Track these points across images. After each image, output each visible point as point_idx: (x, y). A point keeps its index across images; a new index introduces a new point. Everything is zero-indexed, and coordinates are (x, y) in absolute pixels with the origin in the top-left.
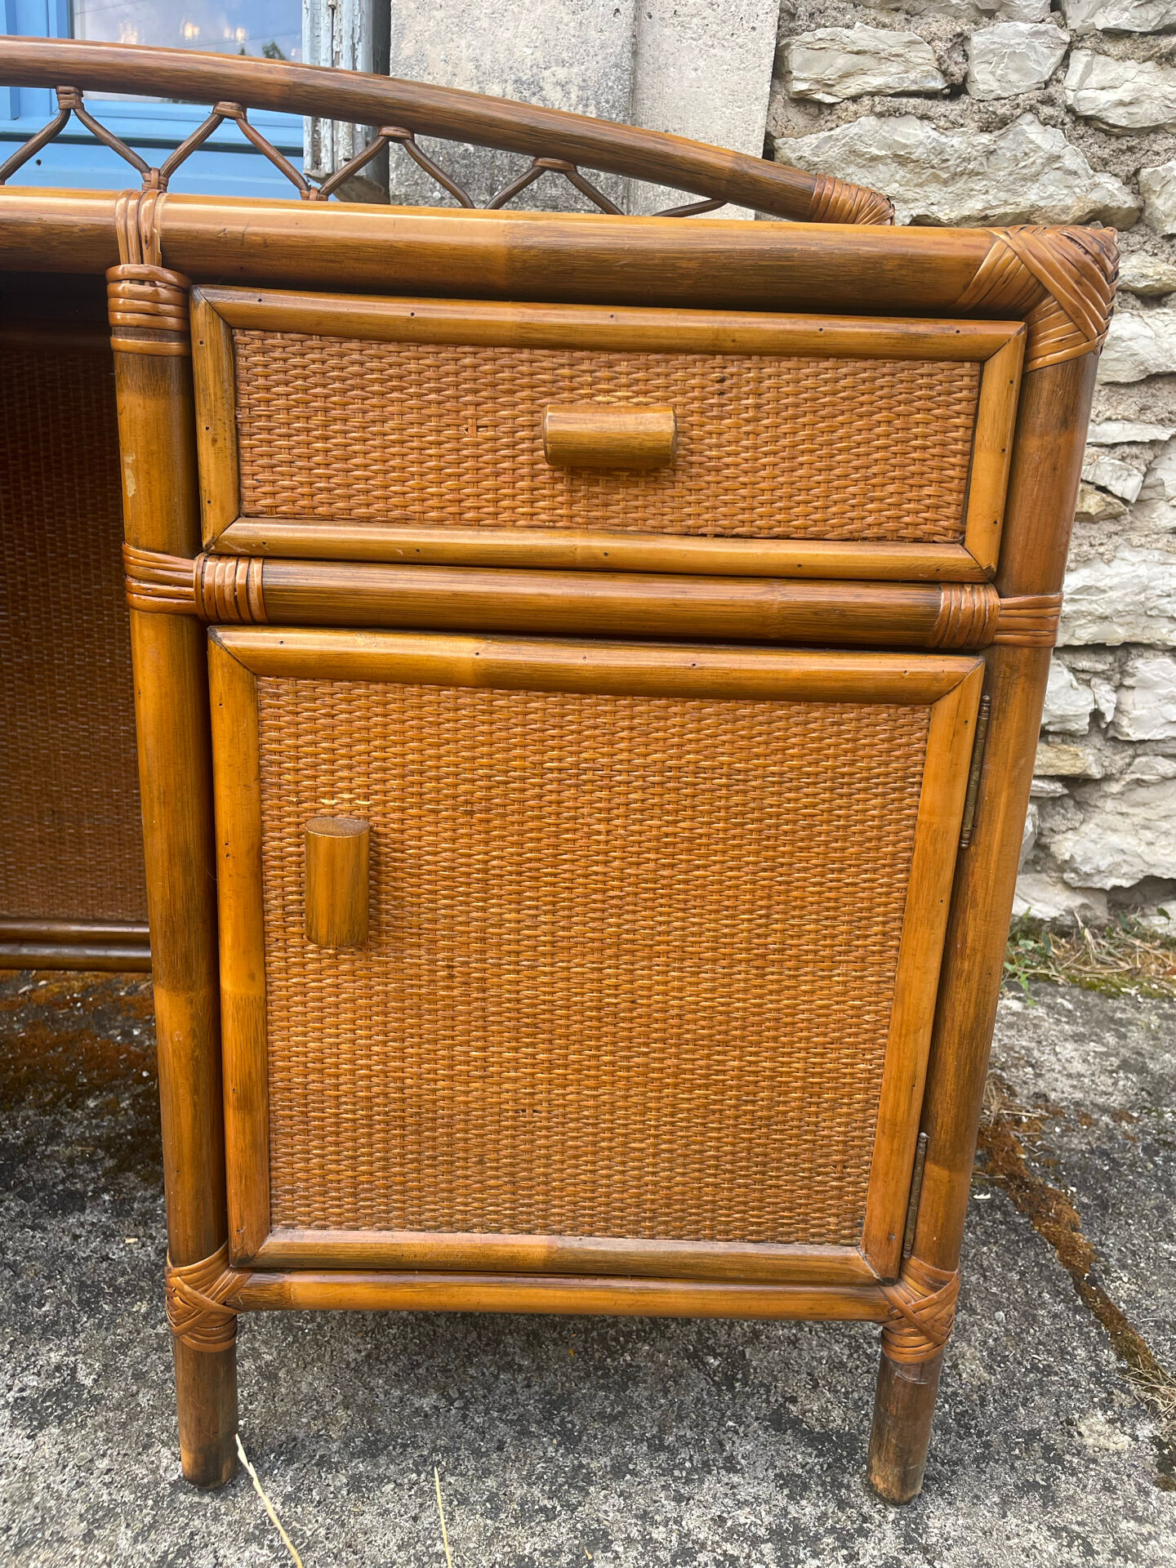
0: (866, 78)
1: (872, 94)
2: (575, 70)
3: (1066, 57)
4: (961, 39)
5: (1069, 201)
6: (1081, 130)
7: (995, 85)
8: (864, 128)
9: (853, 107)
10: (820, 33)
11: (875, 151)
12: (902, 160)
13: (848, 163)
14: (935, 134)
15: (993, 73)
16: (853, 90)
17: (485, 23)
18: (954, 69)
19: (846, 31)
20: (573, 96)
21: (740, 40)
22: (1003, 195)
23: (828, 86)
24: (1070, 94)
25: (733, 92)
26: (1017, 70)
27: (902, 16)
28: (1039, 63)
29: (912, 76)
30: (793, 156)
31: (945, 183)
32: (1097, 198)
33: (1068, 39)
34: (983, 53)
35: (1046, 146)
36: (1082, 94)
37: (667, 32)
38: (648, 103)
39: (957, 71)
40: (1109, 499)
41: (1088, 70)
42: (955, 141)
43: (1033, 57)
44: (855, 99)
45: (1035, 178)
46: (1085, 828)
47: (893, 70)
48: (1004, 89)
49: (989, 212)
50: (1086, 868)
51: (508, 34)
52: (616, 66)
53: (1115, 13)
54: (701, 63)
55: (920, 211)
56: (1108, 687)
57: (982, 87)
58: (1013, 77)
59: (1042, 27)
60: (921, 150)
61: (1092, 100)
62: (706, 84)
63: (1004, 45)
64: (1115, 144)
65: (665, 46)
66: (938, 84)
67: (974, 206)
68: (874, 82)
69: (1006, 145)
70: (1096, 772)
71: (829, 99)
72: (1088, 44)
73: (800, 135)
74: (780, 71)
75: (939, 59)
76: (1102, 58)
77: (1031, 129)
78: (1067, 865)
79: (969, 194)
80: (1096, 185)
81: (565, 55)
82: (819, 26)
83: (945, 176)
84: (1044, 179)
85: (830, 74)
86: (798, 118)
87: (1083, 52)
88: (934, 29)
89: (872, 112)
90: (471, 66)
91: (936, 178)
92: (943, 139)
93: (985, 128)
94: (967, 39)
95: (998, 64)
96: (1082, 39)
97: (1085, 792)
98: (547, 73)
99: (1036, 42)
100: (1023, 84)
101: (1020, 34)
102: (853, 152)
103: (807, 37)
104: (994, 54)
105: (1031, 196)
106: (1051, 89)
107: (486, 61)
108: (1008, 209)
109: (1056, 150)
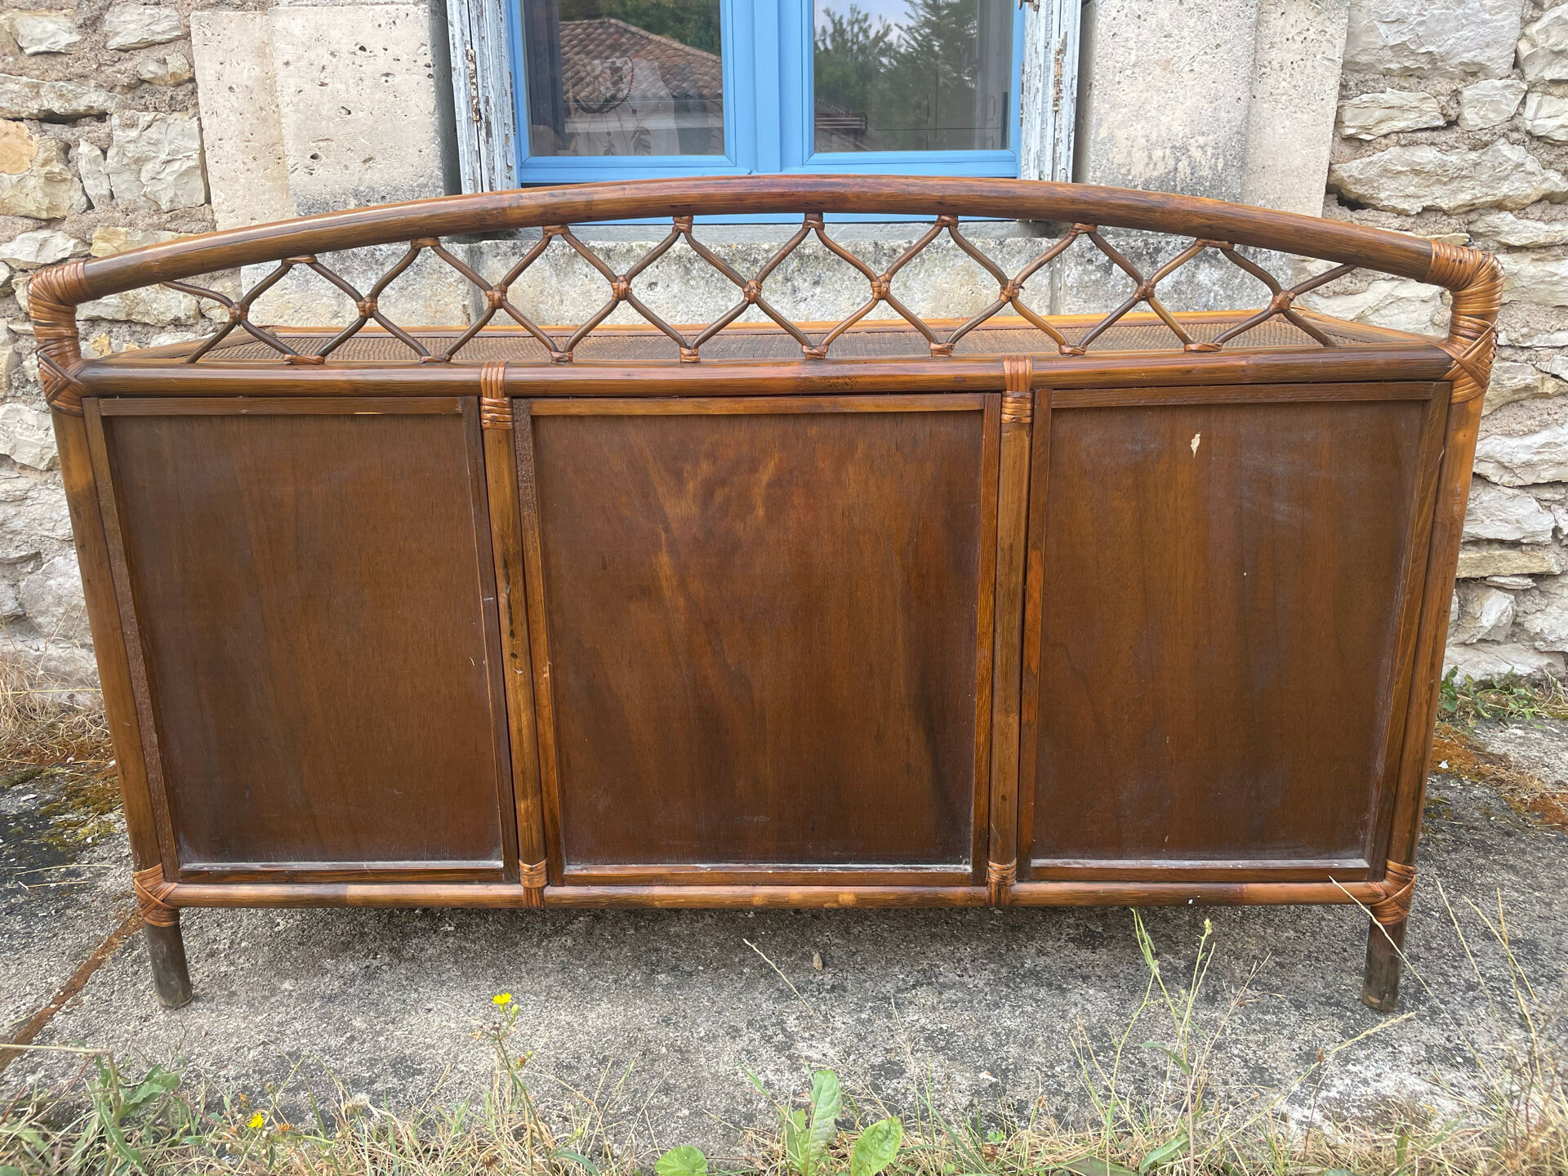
0: (1394, 123)
1: (1398, 132)
2: (1211, 137)
3: (1525, 97)
4: (1456, 93)
5: (1529, 191)
6: (1535, 144)
7: (1479, 121)
8: (1392, 155)
9: (1384, 141)
10: (1364, 97)
11: (1399, 168)
12: (1417, 173)
13: (1381, 176)
14: (1439, 155)
15: (1477, 114)
16: (1384, 132)
17: (1154, 113)
18: (1451, 112)
19: (1382, 95)
20: (1209, 153)
21: (1314, 107)
22: (1485, 190)
23: (1367, 129)
24: (1529, 123)
25: (1308, 140)
26: (1493, 111)
27: (1414, 80)
28: (1508, 105)
29: (1424, 119)
30: (1345, 175)
31: (1445, 184)
32: (1546, 187)
33: (1526, 88)
34: (1471, 101)
35: (1514, 158)
36: (1536, 122)
37: (1265, 106)
38: (1252, 151)
39: (1453, 113)
40: (1561, 383)
41: (1540, 105)
42: (1453, 158)
43: (1505, 101)
44: (1385, 136)
45: (1506, 178)
46: (1548, 610)
47: (1412, 117)
48: (1485, 123)
49: (1476, 201)
50: (1552, 638)
51: (1169, 119)
52: (1238, 133)
53: (1558, 69)
54: (1287, 123)
55: (1429, 203)
56: (1563, 511)
57: (1470, 123)
58: (1491, 115)
59: (1509, 82)
60: (1431, 165)
61: (1543, 126)
62: (1290, 136)
63: (1485, 96)
64: (1557, 151)
65: (1264, 115)
66: (1441, 122)
67: (1465, 197)
68: (1399, 125)
69: (1488, 157)
70: (1556, 570)
71: (1369, 138)
72: (1539, 89)
73: (1349, 160)
74: (1339, 122)
75: (1442, 108)
76: (1548, 97)
77: (1504, 148)
78: (1539, 636)
79: (1461, 190)
80: (1546, 179)
81: (1204, 129)
82: (1362, 93)
83: (1445, 180)
84: (1513, 178)
85: (1371, 122)
86: (1347, 150)
87: (1535, 94)
88: (1438, 87)
89: (1398, 143)
90: (1144, 140)
91: (1439, 181)
92: (1445, 158)
93: (1473, 148)
94: (1460, 93)
95: (1481, 108)
96: (1534, 85)
97: (1546, 585)
98: (1192, 141)
99: (1507, 92)
100: (1496, 119)
101: (1496, 88)
102: (1386, 170)
103: (1356, 101)
104: (1477, 102)
105: (1504, 190)
106: (1516, 121)
107: (1153, 137)
108: (1489, 199)
109: (1520, 161)
